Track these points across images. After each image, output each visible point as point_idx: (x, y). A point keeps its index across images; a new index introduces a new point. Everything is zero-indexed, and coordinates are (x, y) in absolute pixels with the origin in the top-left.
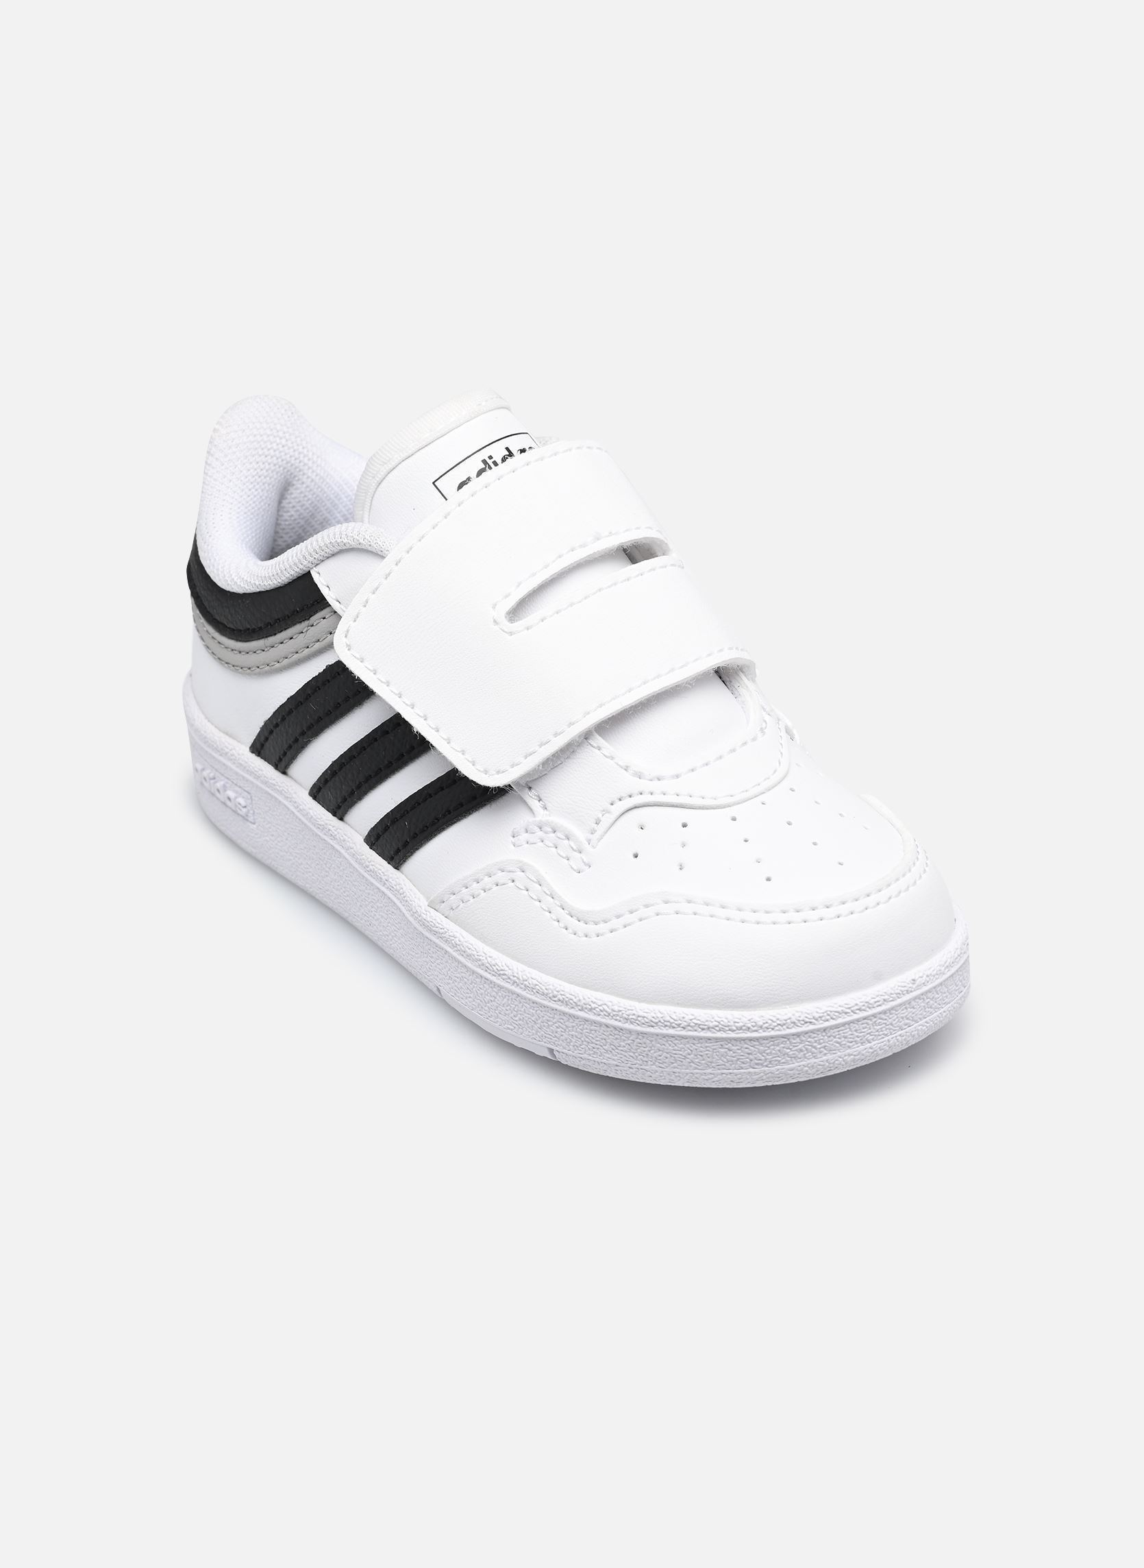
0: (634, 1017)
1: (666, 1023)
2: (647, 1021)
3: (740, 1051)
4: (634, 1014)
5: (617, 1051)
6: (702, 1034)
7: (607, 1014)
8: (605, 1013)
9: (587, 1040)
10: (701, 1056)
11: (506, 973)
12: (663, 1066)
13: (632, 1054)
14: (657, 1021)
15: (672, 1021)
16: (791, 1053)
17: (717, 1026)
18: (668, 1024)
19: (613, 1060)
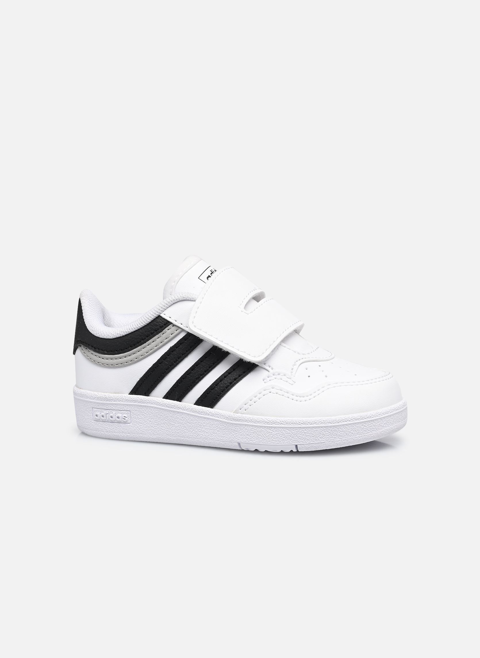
0: (332, 421)
1: (343, 420)
2: (337, 421)
3: (368, 426)
4: (332, 420)
5: (325, 436)
6: (356, 422)
7: (321, 423)
8: (320, 422)
9: (313, 435)
10: (355, 430)
11: (277, 421)
12: (342, 438)
13: (330, 436)
14: (340, 420)
15: (345, 419)
16: (383, 425)
17: (361, 418)
18: (344, 420)
19: (323, 440)
